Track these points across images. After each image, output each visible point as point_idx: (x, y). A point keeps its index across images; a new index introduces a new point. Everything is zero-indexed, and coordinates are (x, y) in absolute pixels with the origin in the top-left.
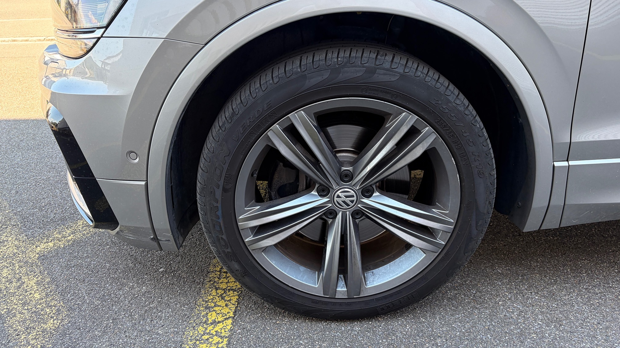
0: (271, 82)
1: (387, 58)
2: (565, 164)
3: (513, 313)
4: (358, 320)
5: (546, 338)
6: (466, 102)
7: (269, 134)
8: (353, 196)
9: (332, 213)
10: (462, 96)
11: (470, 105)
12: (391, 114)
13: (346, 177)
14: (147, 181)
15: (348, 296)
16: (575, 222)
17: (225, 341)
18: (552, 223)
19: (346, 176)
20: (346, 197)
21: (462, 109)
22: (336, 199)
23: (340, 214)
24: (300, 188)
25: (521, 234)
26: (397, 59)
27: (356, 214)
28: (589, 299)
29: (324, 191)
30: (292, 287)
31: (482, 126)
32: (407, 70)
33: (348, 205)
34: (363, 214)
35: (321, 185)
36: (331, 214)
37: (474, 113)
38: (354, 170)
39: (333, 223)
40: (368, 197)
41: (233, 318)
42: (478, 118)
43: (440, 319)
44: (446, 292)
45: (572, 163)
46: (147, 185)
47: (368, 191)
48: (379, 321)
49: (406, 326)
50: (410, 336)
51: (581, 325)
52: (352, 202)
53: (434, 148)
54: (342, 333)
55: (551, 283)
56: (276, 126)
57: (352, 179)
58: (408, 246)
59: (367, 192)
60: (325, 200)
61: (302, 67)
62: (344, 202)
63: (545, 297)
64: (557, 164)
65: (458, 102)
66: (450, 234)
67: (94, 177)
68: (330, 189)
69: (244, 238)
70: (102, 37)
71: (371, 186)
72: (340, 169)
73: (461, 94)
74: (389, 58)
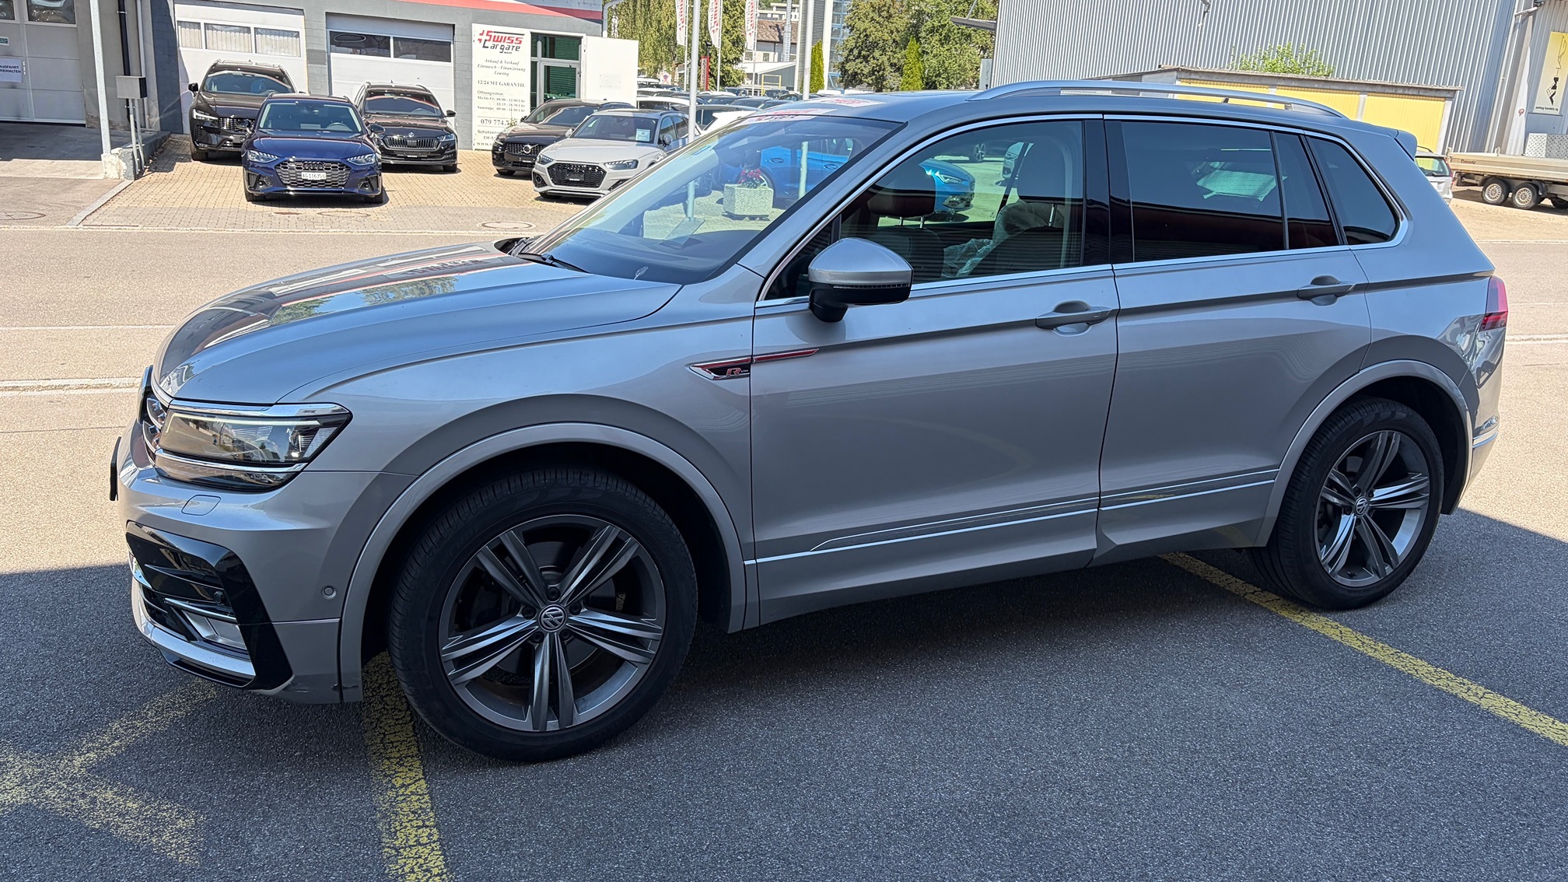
0: (481, 505)
1: (590, 478)
2: (753, 562)
3: (729, 725)
4: (570, 757)
5: (759, 738)
6: (662, 512)
7: (478, 556)
8: (560, 614)
9: (539, 637)
10: (658, 507)
11: (667, 515)
12: (595, 528)
13: (554, 595)
14: (341, 618)
15: (559, 727)
16: (772, 619)
17: (427, 797)
18: (752, 623)
19: (553, 593)
20: (554, 616)
21: (659, 519)
22: (543, 619)
23: (548, 636)
24: (503, 613)
25: (727, 634)
26: (598, 479)
27: (565, 634)
28: (801, 703)
29: (530, 612)
30: (498, 725)
31: (679, 533)
32: (608, 488)
33: (556, 625)
34: (572, 633)
35: (527, 605)
36: (537, 637)
37: (671, 521)
38: (561, 586)
39: (540, 647)
40: (577, 613)
41: (425, 779)
42: (674, 526)
43: (657, 742)
44: (662, 719)
45: (759, 561)
46: (341, 621)
47: (576, 608)
48: (594, 754)
49: (623, 753)
50: (629, 759)
51: (792, 724)
52: (560, 620)
53: (638, 557)
54: (556, 769)
55: (768, 695)
56: (486, 546)
57: (559, 595)
58: (621, 661)
59: (574, 609)
60: (532, 621)
61: (512, 490)
62: (552, 622)
63: (760, 707)
64: (746, 563)
65: (655, 513)
66: (659, 642)
67: (270, 621)
68: (537, 609)
69: (446, 671)
70: (302, 470)
71: (578, 602)
72: (547, 587)
73: (657, 506)
74: (591, 477)
